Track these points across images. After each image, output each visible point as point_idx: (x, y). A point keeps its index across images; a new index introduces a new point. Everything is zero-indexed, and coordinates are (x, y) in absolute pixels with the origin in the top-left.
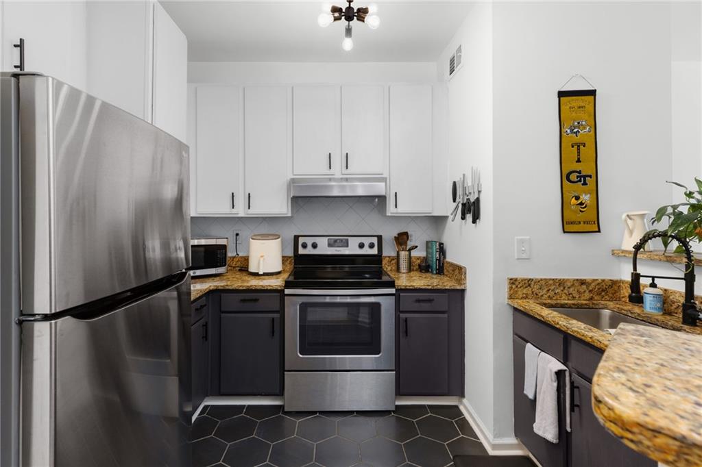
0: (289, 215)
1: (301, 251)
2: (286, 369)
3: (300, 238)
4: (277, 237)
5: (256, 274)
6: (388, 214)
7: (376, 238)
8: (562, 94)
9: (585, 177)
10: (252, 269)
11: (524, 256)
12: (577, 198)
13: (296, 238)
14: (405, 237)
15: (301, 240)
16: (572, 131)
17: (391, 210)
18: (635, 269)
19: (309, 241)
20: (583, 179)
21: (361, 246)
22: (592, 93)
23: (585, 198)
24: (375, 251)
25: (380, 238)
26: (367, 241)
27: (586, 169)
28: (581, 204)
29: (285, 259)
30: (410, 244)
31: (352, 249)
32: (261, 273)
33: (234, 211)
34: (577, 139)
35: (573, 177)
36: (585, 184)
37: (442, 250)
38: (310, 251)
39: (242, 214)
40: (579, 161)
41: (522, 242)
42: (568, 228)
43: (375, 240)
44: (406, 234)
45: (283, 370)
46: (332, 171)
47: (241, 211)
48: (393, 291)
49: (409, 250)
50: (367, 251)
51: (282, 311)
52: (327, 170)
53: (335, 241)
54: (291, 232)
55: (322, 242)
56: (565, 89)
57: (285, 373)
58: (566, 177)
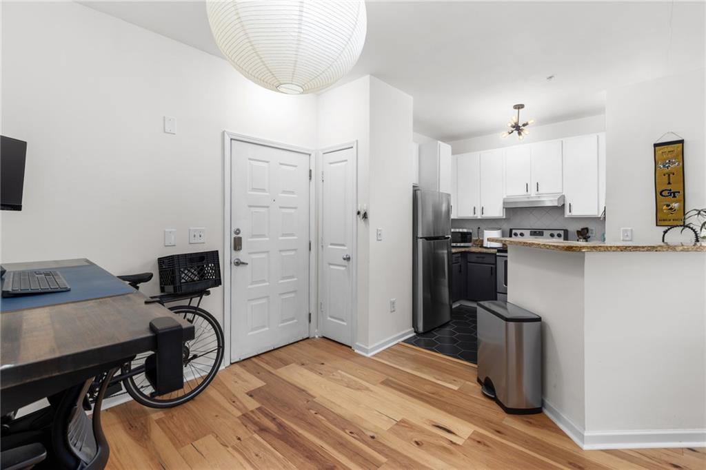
0: (505, 217)
2: (498, 291)
4: (498, 229)
5: (486, 248)
6: (566, 216)
7: (563, 231)
8: (656, 145)
9: (674, 193)
10: (485, 245)
11: (627, 239)
12: (668, 206)
13: (511, 230)
14: (586, 231)
15: (514, 231)
16: (664, 166)
17: (567, 214)
19: (519, 232)
21: (551, 235)
22: (682, 142)
23: (675, 205)
24: (562, 239)
25: (566, 231)
26: (556, 233)
27: (673, 188)
28: (671, 209)
31: (547, 237)
32: (489, 246)
33: (475, 215)
34: (666, 170)
35: (665, 193)
36: (674, 197)
38: (519, 237)
39: (479, 217)
40: (669, 183)
41: (625, 231)
42: (659, 223)
43: (562, 233)
44: (587, 229)
45: (496, 292)
46: (529, 193)
47: (479, 216)
50: (556, 239)
51: (495, 264)
52: (526, 193)
53: (535, 232)
54: (507, 227)
55: (527, 233)
56: (659, 142)
57: (498, 294)
58: (660, 193)
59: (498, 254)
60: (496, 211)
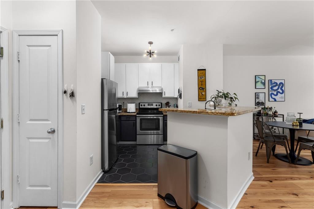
0: (138, 97)
1: (141, 107)
4: (134, 103)
5: (129, 113)
6: (163, 97)
8: (198, 70)
9: (203, 88)
10: (128, 111)
11: (190, 106)
12: (202, 93)
13: (139, 103)
15: (141, 104)
16: (200, 78)
17: (164, 96)
19: (143, 104)
20: (203, 89)
21: (156, 105)
22: (205, 70)
23: (203, 93)
24: (160, 107)
25: (161, 103)
26: (158, 104)
27: (203, 87)
28: (202, 95)
29: (136, 109)
31: (154, 106)
32: (130, 112)
33: (123, 96)
34: (201, 80)
35: (201, 89)
36: (203, 90)
37: (177, 106)
38: (143, 107)
39: (125, 97)
40: (202, 85)
41: (189, 103)
42: (200, 100)
44: (169, 102)
45: (136, 135)
46: (148, 86)
47: (125, 96)
48: (162, 115)
50: (157, 107)
51: (136, 120)
52: (147, 86)
53: (150, 104)
54: (138, 102)
55: (146, 105)
56: (199, 69)
57: (137, 135)
58: (199, 88)
59: (137, 115)
60: (134, 94)
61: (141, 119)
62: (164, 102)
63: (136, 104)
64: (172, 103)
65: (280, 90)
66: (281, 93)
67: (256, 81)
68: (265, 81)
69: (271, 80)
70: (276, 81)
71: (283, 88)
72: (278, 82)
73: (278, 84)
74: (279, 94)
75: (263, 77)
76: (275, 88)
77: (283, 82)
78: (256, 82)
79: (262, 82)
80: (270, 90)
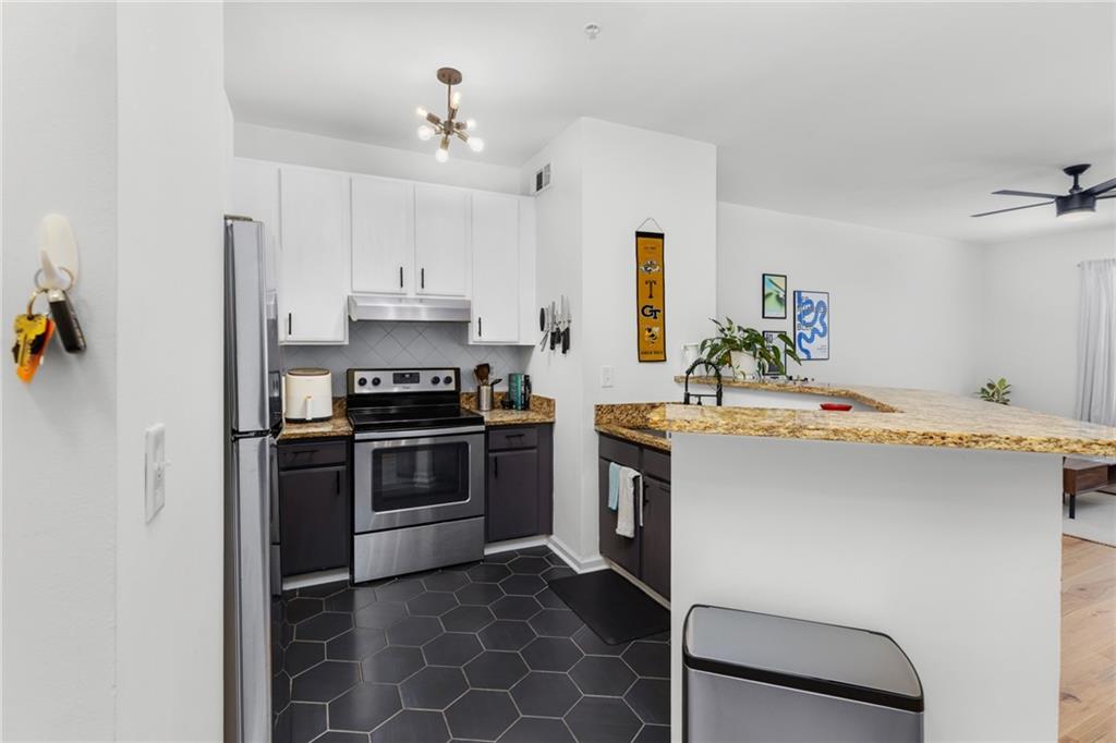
0: (347, 343)
1: (358, 390)
2: (356, 531)
3: (356, 373)
4: (322, 371)
5: (302, 421)
6: (471, 343)
7: (454, 372)
8: (639, 234)
9: (655, 311)
10: (289, 415)
11: (608, 384)
12: (650, 330)
13: (351, 372)
14: (486, 369)
15: (358, 376)
16: (646, 268)
17: (473, 338)
18: (686, 389)
19: (369, 376)
20: (654, 312)
21: (436, 381)
22: (661, 236)
23: (656, 330)
24: (452, 387)
25: (457, 371)
26: (442, 375)
27: (655, 304)
28: (653, 335)
29: (335, 400)
30: (492, 378)
31: (426, 385)
32: (309, 418)
34: (649, 277)
35: (647, 311)
36: (655, 317)
37: (527, 383)
38: (367, 390)
40: (651, 297)
41: (606, 370)
42: (643, 357)
43: (451, 374)
44: (487, 366)
45: (353, 533)
46: (404, 290)
48: (482, 428)
49: (492, 385)
50: (441, 387)
51: (349, 462)
52: (397, 288)
53: (403, 375)
54: (342, 365)
55: (386, 378)
56: (641, 230)
57: (356, 537)
58: (641, 311)
59: (358, 436)
60: (332, 330)
61: (378, 455)
62: (468, 365)
63: (333, 377)
64: (500, 369)
65: (818, 325)
66: (822, 335)
67: (766, 292)
68: (785, 296)
69: (800, 292)
70: (810, 296)
71: (825, 320)
72: (816, 299)
73: (815, 305)
74: (816, 336)
75: (780, 282)
76: (809, 318)
77: (824, 298)
78: (764, 297)
79: (778, 298)
80: (797, 322)
